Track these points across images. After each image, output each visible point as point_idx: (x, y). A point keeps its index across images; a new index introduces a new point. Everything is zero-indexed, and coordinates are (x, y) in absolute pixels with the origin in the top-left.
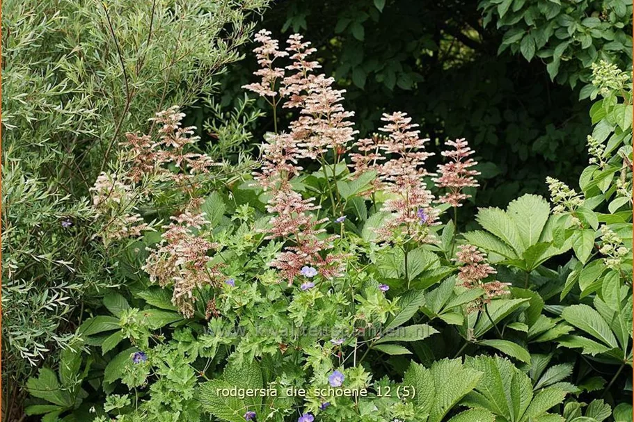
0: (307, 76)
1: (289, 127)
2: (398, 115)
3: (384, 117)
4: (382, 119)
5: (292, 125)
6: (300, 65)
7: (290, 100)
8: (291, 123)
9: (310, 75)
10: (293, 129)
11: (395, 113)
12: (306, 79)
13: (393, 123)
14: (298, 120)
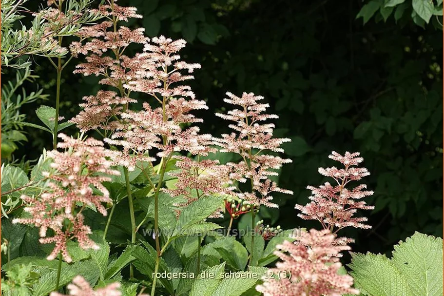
0: (118, 28)
1: (81, 105)
2: (249, 98)
3: (228, 98)
4: (226, 100)
5: (86, 102)
6: (110, 11)
7: (86, 62)
8: (84, 98)
9: (123, 27)
10: (86, 109)
11: (245, 94)
12: (115, 33)
13: (240, 108)
14: (95, 95)
